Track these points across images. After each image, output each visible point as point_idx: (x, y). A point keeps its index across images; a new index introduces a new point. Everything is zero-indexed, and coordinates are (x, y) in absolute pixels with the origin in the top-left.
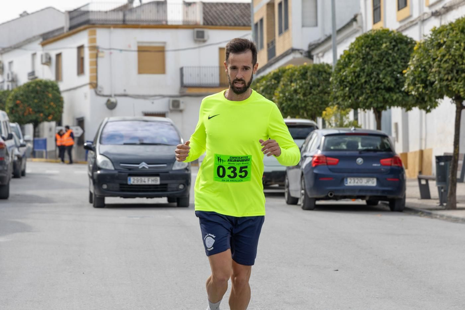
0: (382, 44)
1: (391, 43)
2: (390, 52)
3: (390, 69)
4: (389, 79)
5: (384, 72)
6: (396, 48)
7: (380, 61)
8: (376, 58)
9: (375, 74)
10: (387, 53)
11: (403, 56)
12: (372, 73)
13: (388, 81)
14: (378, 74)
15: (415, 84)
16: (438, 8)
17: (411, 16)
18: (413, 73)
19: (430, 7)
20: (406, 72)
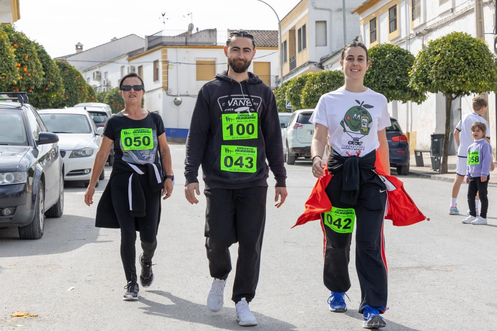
0: (386, 55)
1: (392, 54)
2: (392, 60)
3: (392, 73)
4: (391, 80)
5: (388, 75)
6: (396, 58)
7: (385, 67)
8: (382, 65)
9: (381, 76)
10: (390, 61)
12: (379, 76)
14: (384, 77)
15: (417, 82)
16: (421, 30)
17: (400, 37)
18: (416, 74)
19: (414, 29)
20: (411, 73)
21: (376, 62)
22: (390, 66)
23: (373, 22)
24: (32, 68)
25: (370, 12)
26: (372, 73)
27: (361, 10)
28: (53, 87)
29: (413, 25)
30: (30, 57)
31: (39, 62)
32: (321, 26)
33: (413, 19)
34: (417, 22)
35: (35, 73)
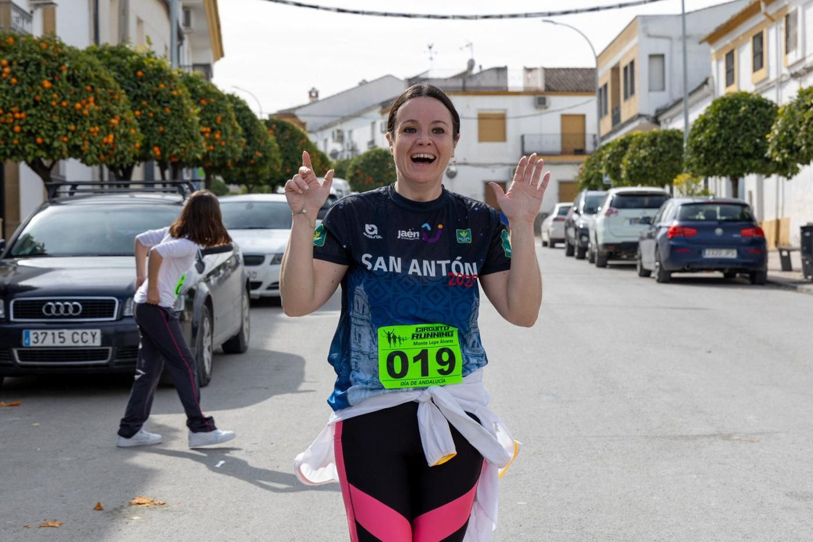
0: (739, 108)
1: (750, 106)
2: (749, 115)
3: (748, 134)
4: (747, 144)
5: (742, 137)
6: (755, 112)
7: (738, 126)
8: (734, 123)
9: (732, 139)
10: (745, 117)
11: (763, 120)
12: (729, 138)
13: (747, 147)
14: (736, 140)
15: (779, 150)
16: (798, 69)
17: (767, 78)
18: (777, 138)
19: (789, 67)
20: (770, 137)
21: (725, 118)
22: (746, 124)
23: (730, 57)
24: (226, 134)
25: (726, 41)
26: (719, 135)
27: (712, 38)
28: (261, 159)
29: (786, 61)
30: (223, 119)
31: (237, 125)
32: (657, 63)
33: (787, 52)
34: (793, 57)
35: (231, 141)
